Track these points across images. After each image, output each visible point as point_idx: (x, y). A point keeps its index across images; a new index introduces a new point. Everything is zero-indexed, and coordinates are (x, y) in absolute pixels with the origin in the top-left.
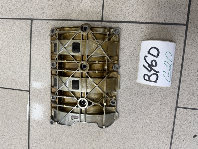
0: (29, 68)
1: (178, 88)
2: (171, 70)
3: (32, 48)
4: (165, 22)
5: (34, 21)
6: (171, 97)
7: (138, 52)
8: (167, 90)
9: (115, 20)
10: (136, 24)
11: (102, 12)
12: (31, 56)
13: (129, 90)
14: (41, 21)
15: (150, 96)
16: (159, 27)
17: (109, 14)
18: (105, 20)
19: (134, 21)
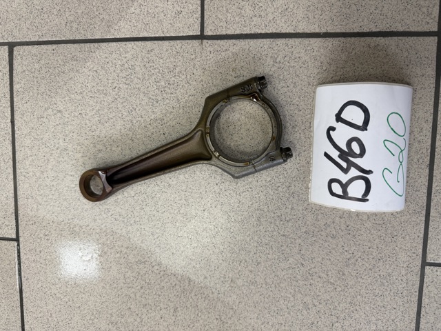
0: (12, 177)
1: (424, 212)
2: (405, 164)
3: (16, 122)
4: (378, 30)
5: (16, 50)
6: (407, 237)
7: (309, 116)
8: (395, 217)
9: (238, 32)
10: (298, 41)
11: (200, 13)
12: (16, 144)
13: (290, 224)
14: (36, 46)
15: (349, 237)
16: (363, 44)
17: (219, 16)
18: (210, 33)
19: (293, 32)
